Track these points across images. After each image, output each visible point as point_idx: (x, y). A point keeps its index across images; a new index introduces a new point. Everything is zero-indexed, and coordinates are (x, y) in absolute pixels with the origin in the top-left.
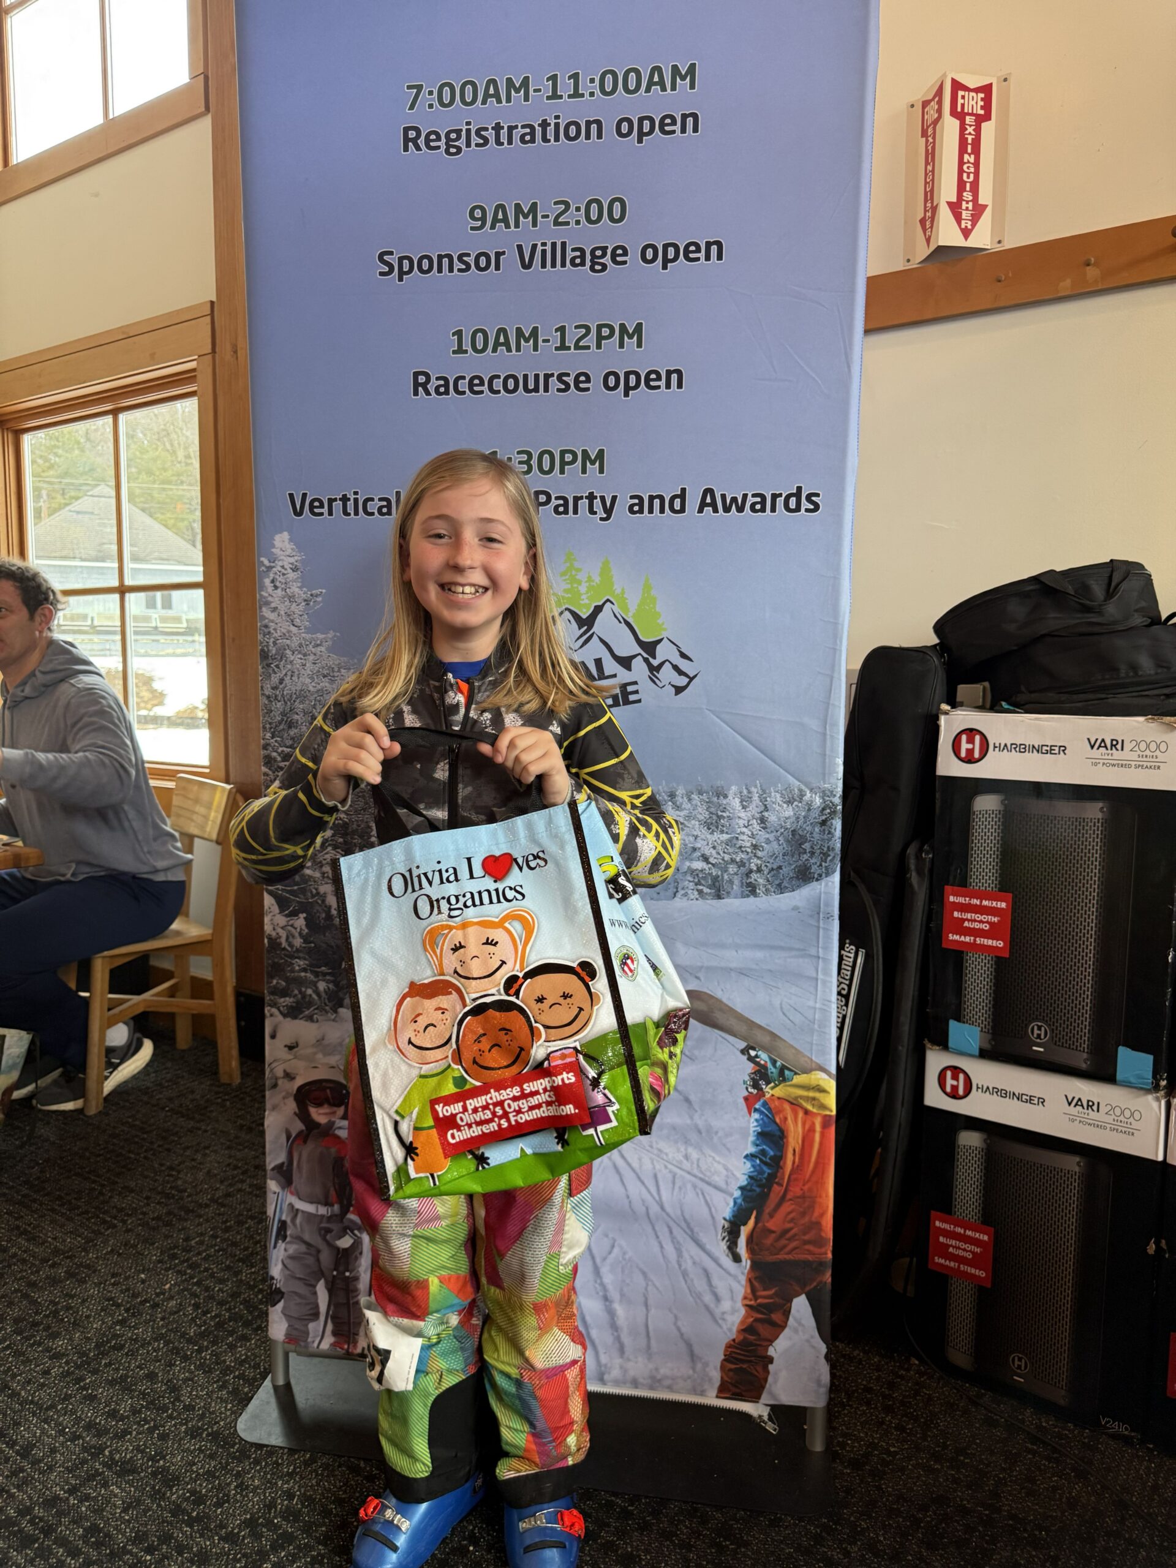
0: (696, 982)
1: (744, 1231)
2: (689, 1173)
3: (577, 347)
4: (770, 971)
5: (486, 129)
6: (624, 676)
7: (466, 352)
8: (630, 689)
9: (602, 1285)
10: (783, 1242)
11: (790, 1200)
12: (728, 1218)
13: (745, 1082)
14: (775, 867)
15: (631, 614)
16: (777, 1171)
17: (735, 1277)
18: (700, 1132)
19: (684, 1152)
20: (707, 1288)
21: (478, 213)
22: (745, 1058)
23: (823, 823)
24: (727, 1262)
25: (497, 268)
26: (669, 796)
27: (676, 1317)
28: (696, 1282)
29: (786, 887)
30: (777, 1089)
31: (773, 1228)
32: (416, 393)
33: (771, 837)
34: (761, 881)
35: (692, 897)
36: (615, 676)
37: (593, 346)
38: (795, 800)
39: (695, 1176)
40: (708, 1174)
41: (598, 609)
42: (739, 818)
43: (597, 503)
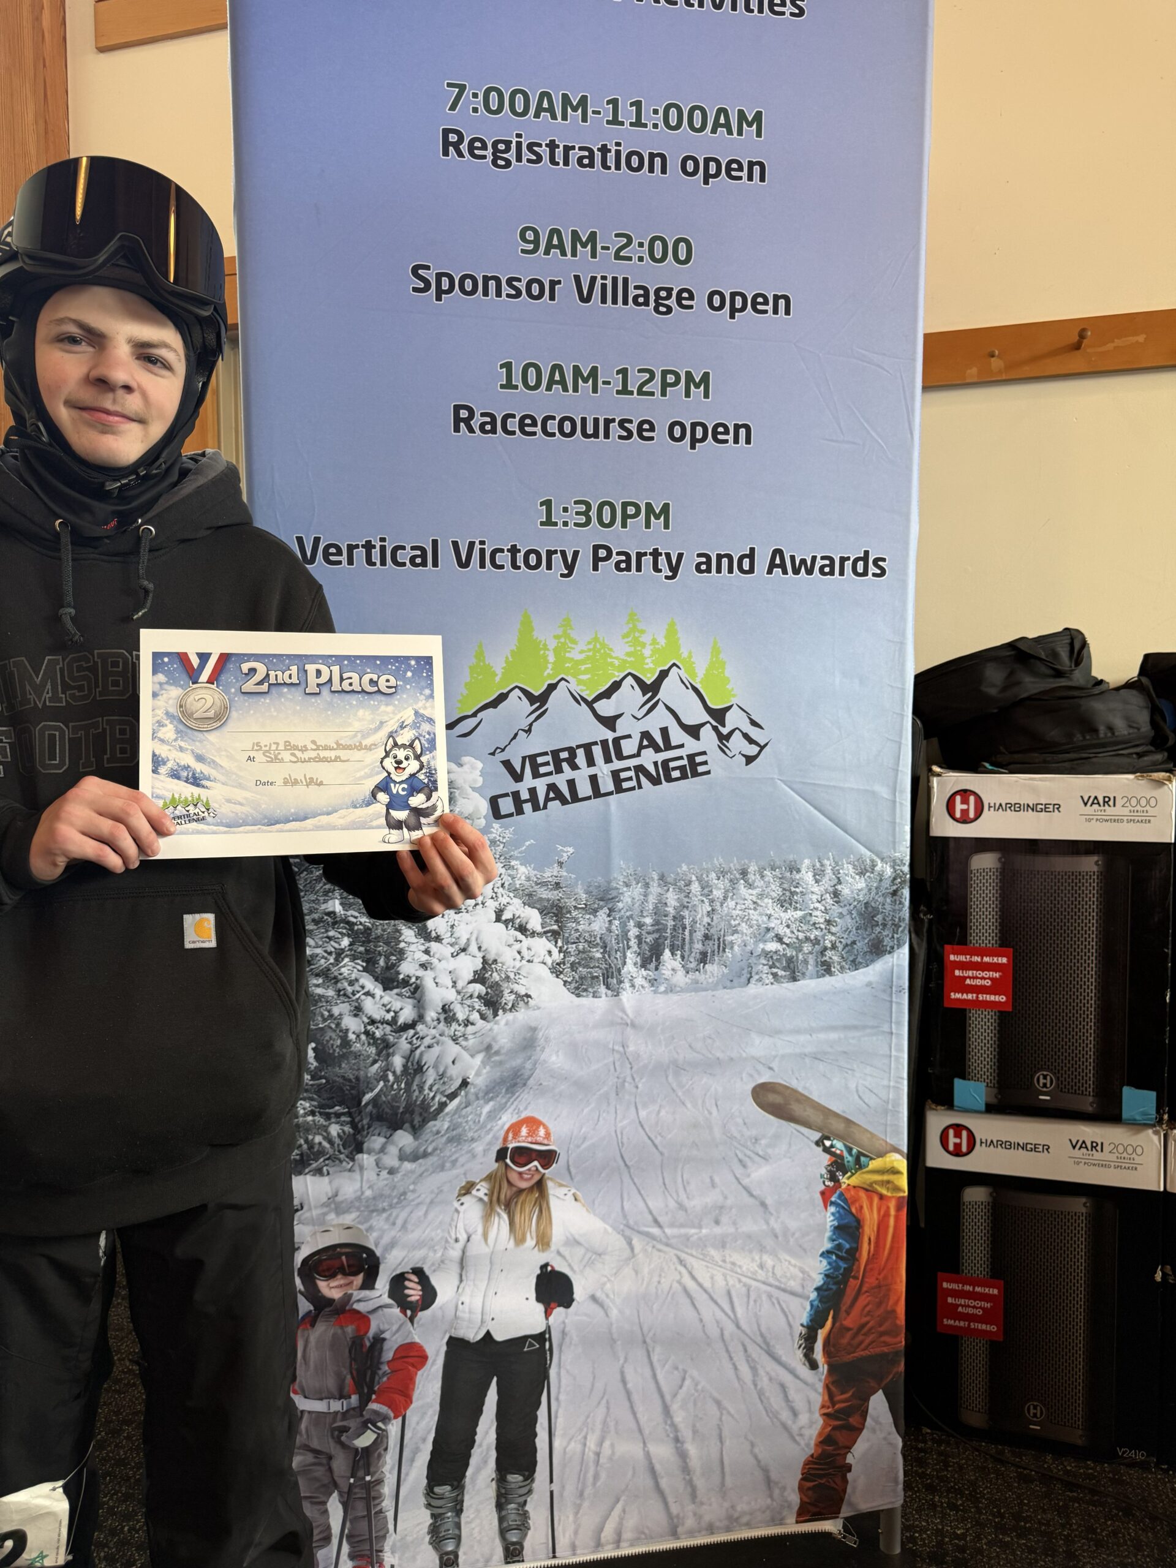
0: (770, 1073)
1: (821, 1334)
2: (764, 1283)
3: (640, 392)
4: (845, 1053)
5: (540, 145)
6: (692, 746)
7: (516, 387)
8: (698, 759)
9: (674, 1426)
10: (860, 1338)
11: (866, 1292)
12: (805, 1324)
13: (822, 1176)
14: (849, 943)
15: (698, 680)
16: (853, 1264)
17: (812, 1386)
18: (776, 1236)
19: (759, 1261)
20: (784, 1404)
21: (530, 235)
22: (820, 1149)
23: (894, 893)
24: (804, 1371)
25: (552, 298)
26: (741, 874)
27: (753, 1445)
28: (772, 1400)
29: (861, 963)
30: (854, 1178)
31: (851, 1326)
32: (457, 429)
33: (844, 911)
34: (835, 958)
35: (767, 982)
36: (682, 746)
37: (658, 392)
38: (867, 871)
39: (770, 1285)
40: (783, 1280)
41: (664, 674)
42: (812, 892)
43: (662, 559)
